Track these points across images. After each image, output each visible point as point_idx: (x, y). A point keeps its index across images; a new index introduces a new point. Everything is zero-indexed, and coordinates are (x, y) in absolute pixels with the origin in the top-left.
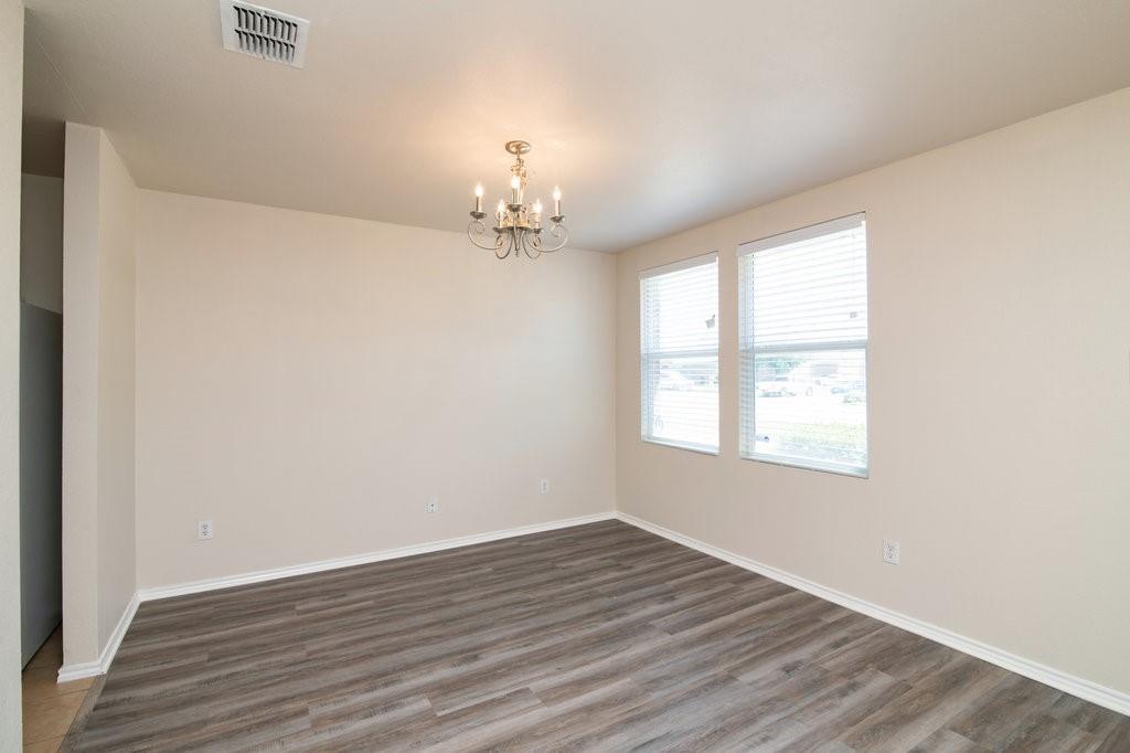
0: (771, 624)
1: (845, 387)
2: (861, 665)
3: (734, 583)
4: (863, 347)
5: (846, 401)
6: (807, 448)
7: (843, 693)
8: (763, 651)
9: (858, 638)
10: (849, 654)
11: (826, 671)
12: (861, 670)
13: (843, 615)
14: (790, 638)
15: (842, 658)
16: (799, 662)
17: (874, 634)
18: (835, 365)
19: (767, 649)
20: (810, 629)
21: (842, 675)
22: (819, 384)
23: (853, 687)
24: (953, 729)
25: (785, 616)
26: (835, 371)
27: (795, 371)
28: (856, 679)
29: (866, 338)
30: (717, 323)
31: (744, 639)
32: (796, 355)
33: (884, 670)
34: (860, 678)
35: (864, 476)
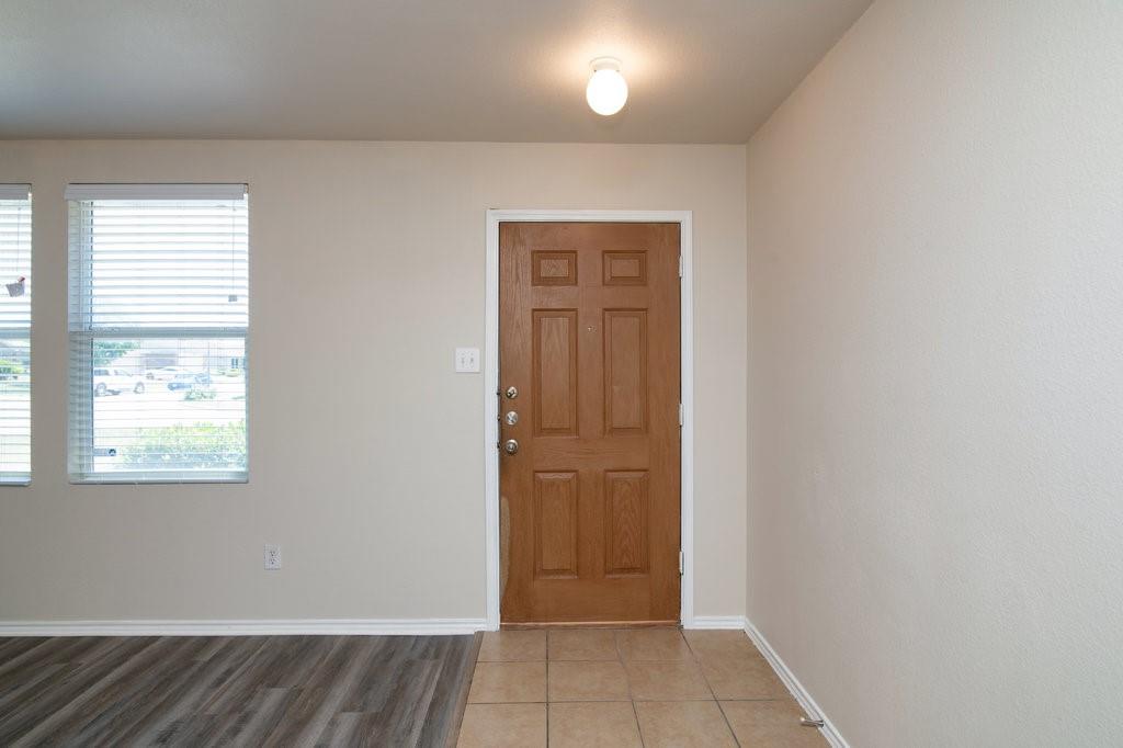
0: (131, 694)
1: (187, 381)
2: (250, 692)
3: (61, 661)
4: (241, 335)
5: (188, 398)
6: (168, 457)
7: (235, 731)
8: (125, 731)
9: (242, 663)
10: (236, 685)
11: (212, 717)
12: (250, 697)
13: (222, 645)
14: (162, 698)
15: (228, 694)
16: (177, 722)
17: (259, 652)
18: (172, 355)
19: (131, 726)
20: (186, 676)
21: (231, 712)
22: (153, 378)
23: (245, 719)
24: (344, 710)
25: (149, 675)
26: (172, 363)
27: (119, 361)
28: (246, 710)
29: (247, 325)
30: (28, 290)
31: (94, 729)
32: (121, 342)
33: (274, 686)
34: (251, 706)
35: (244, 479)
